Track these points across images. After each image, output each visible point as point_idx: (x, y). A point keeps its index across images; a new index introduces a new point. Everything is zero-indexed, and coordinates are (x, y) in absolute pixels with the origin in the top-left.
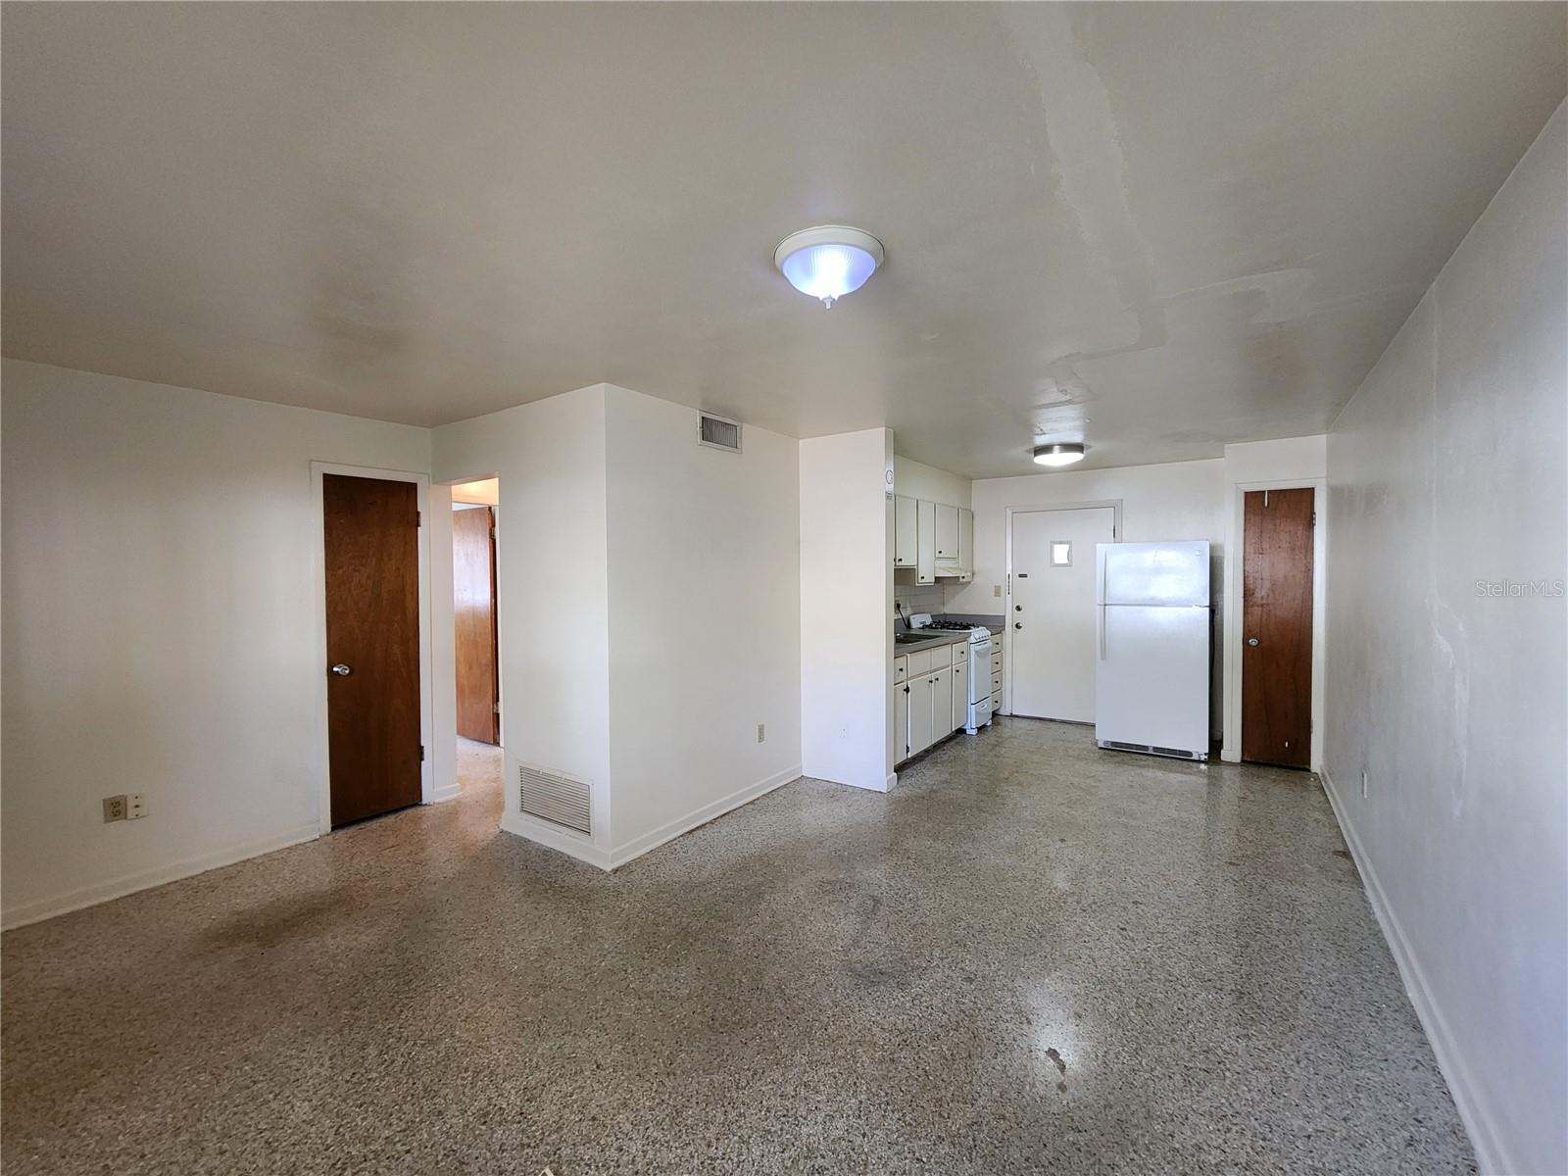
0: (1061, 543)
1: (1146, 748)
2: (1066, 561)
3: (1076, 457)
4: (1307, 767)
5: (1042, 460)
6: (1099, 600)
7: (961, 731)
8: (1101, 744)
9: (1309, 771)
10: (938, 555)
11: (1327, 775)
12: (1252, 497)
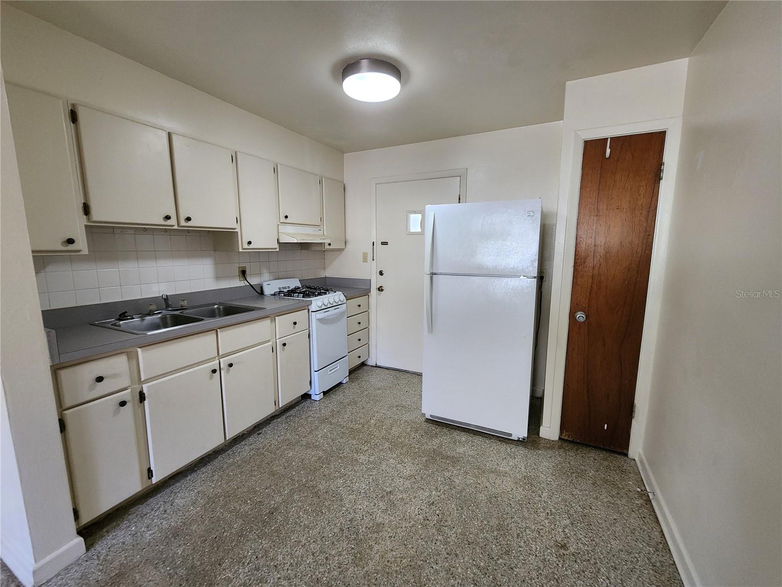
0: (415, 212)
2: (419, 230)
4: (625, 451)
6: (427, 270)
7: (306, 396)
8: (428, 417)
9: (626, 455)
10: (283, 220)
11: (645, 462)
12: (594, 147)
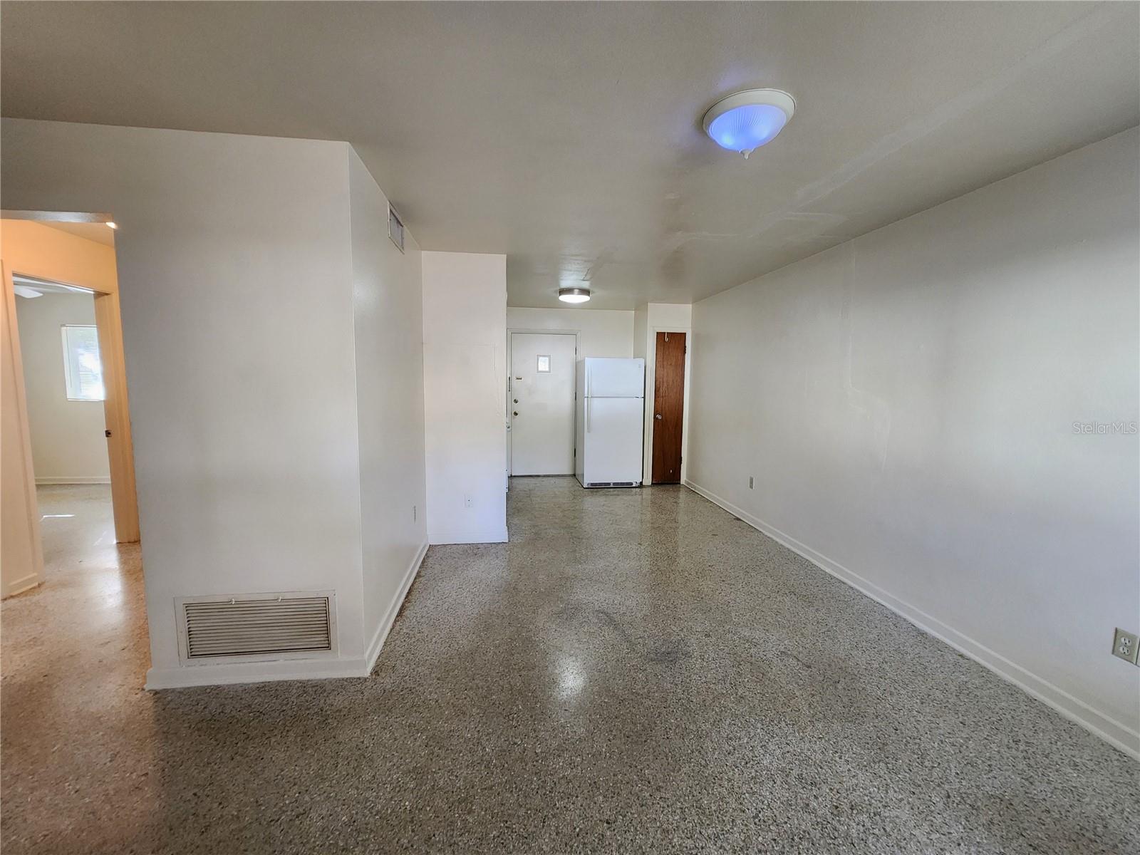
1: (609, 484)
3: (585, 298)
4: (679, 481)
5: (565, 298)
8: (585, 486)
12: (660, 336)
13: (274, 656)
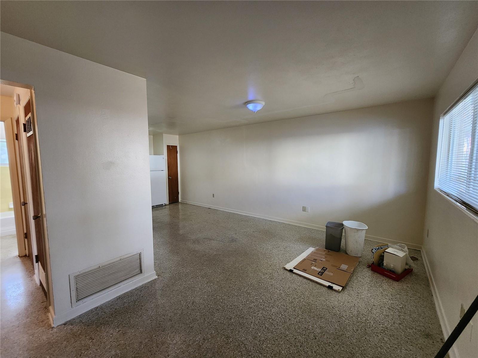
4: (178, 201)
12: (168, 146)
13: (119, 285)
